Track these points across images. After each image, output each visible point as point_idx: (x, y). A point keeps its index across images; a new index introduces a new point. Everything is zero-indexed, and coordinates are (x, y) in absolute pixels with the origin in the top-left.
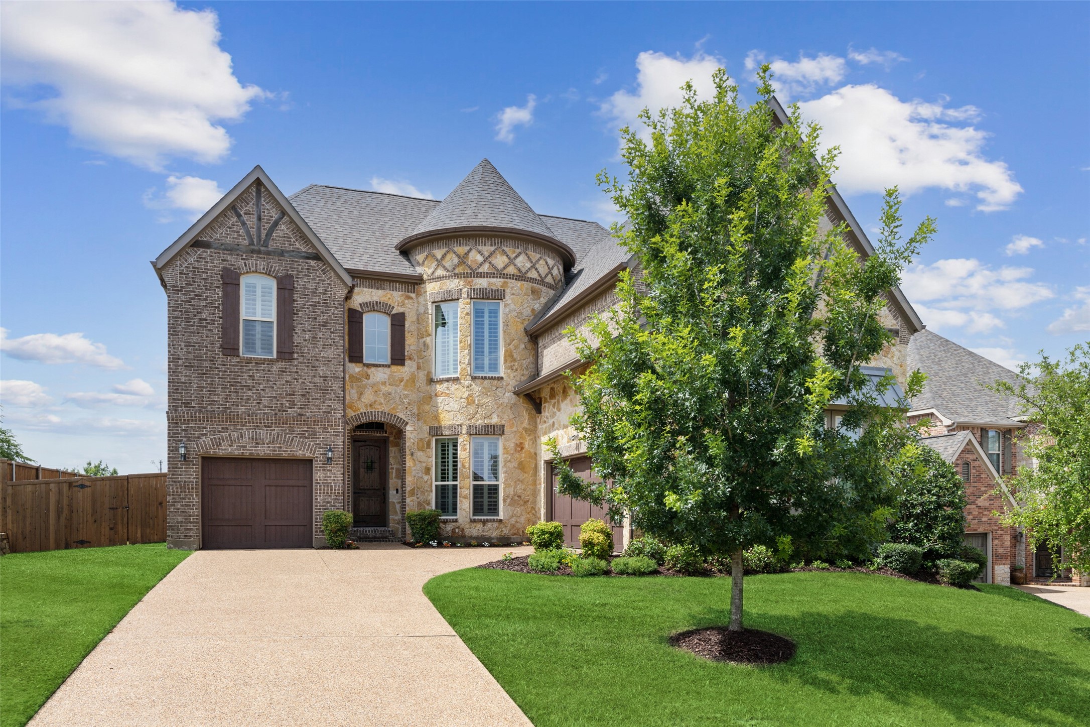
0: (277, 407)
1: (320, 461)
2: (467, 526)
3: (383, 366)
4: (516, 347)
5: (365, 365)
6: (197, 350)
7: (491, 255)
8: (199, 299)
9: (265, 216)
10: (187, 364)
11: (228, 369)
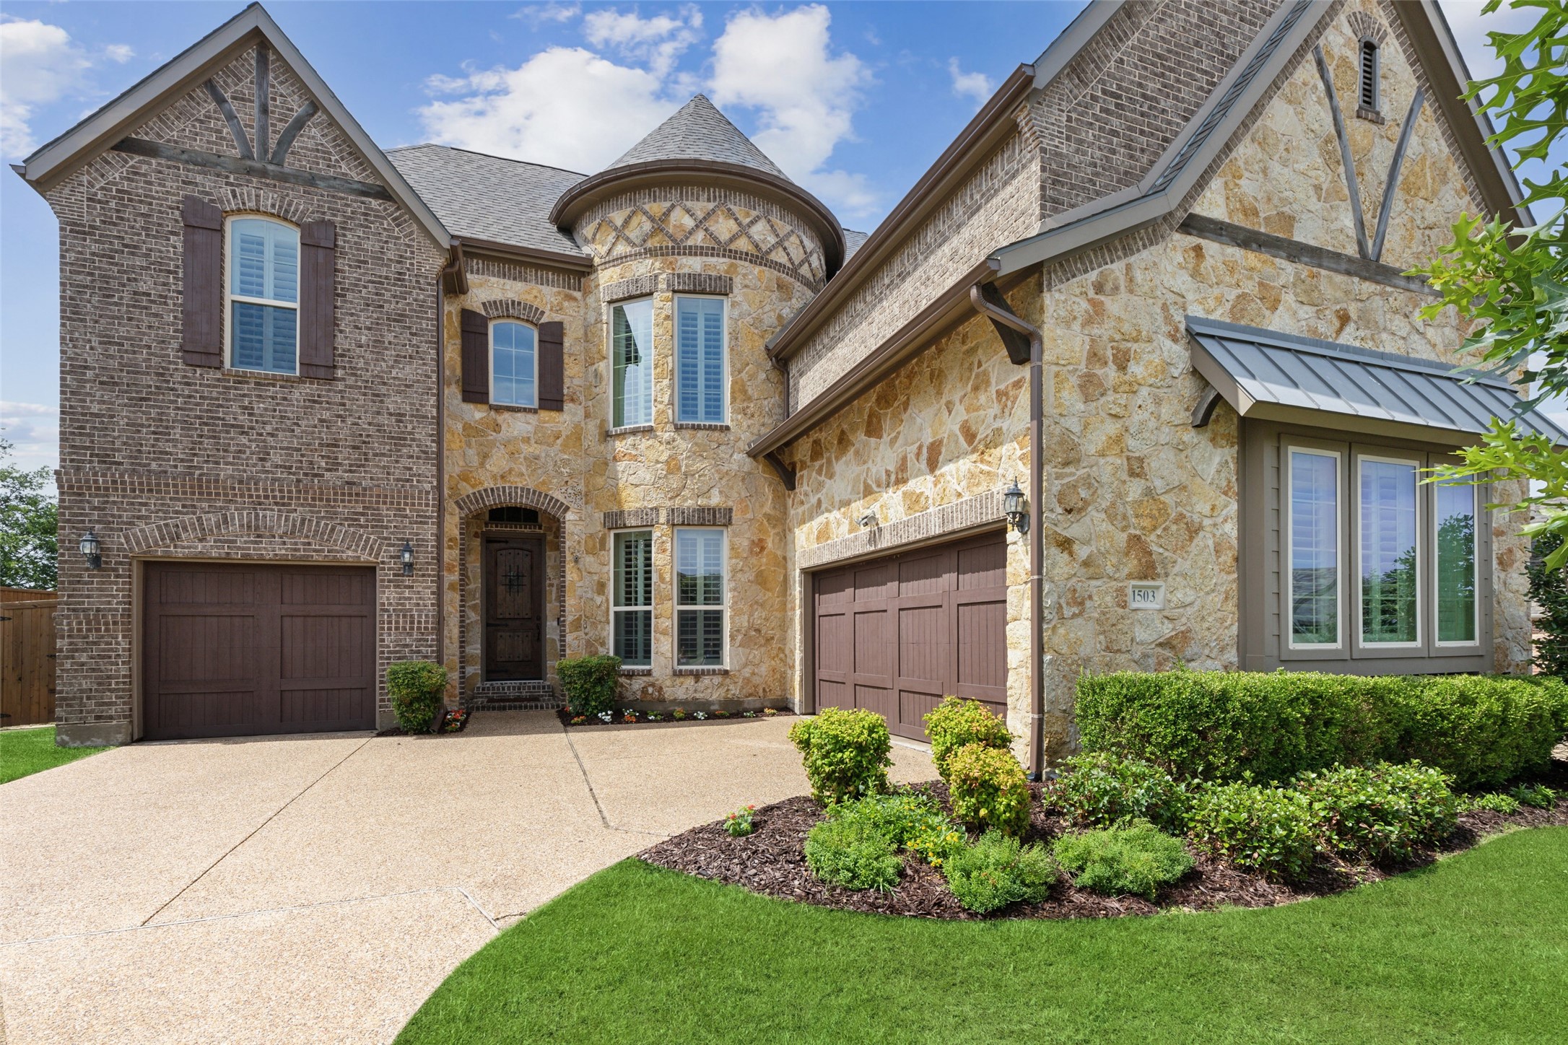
0: (301, 468)
1: (390, 569)
2: (668, 683)
3: (525, 410)
4: (752, 377)
5: (491, 407)
6: (126, 352)
7: (708, 216)
8: (133, 254)
9: (276, 106)
10: (105, 379)
11: (197, 391)
